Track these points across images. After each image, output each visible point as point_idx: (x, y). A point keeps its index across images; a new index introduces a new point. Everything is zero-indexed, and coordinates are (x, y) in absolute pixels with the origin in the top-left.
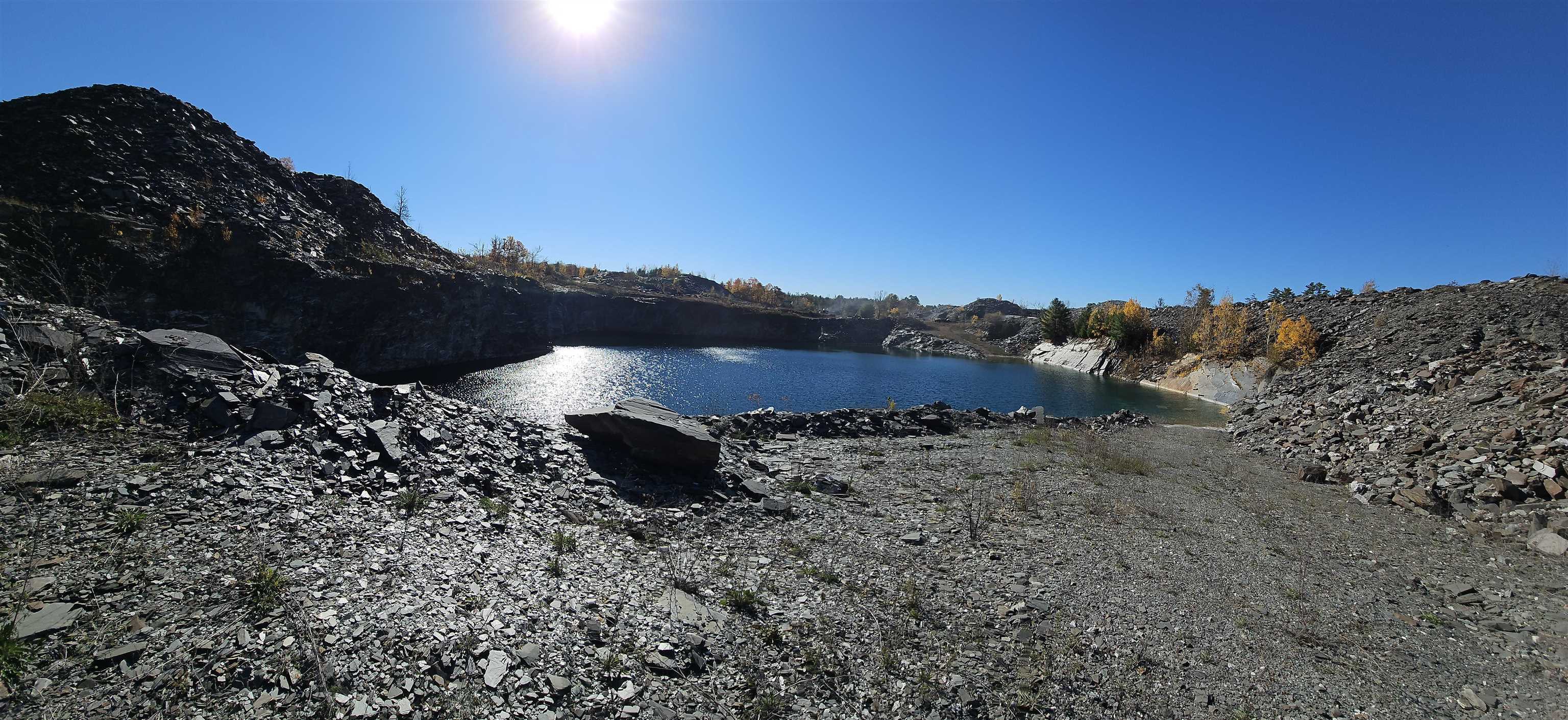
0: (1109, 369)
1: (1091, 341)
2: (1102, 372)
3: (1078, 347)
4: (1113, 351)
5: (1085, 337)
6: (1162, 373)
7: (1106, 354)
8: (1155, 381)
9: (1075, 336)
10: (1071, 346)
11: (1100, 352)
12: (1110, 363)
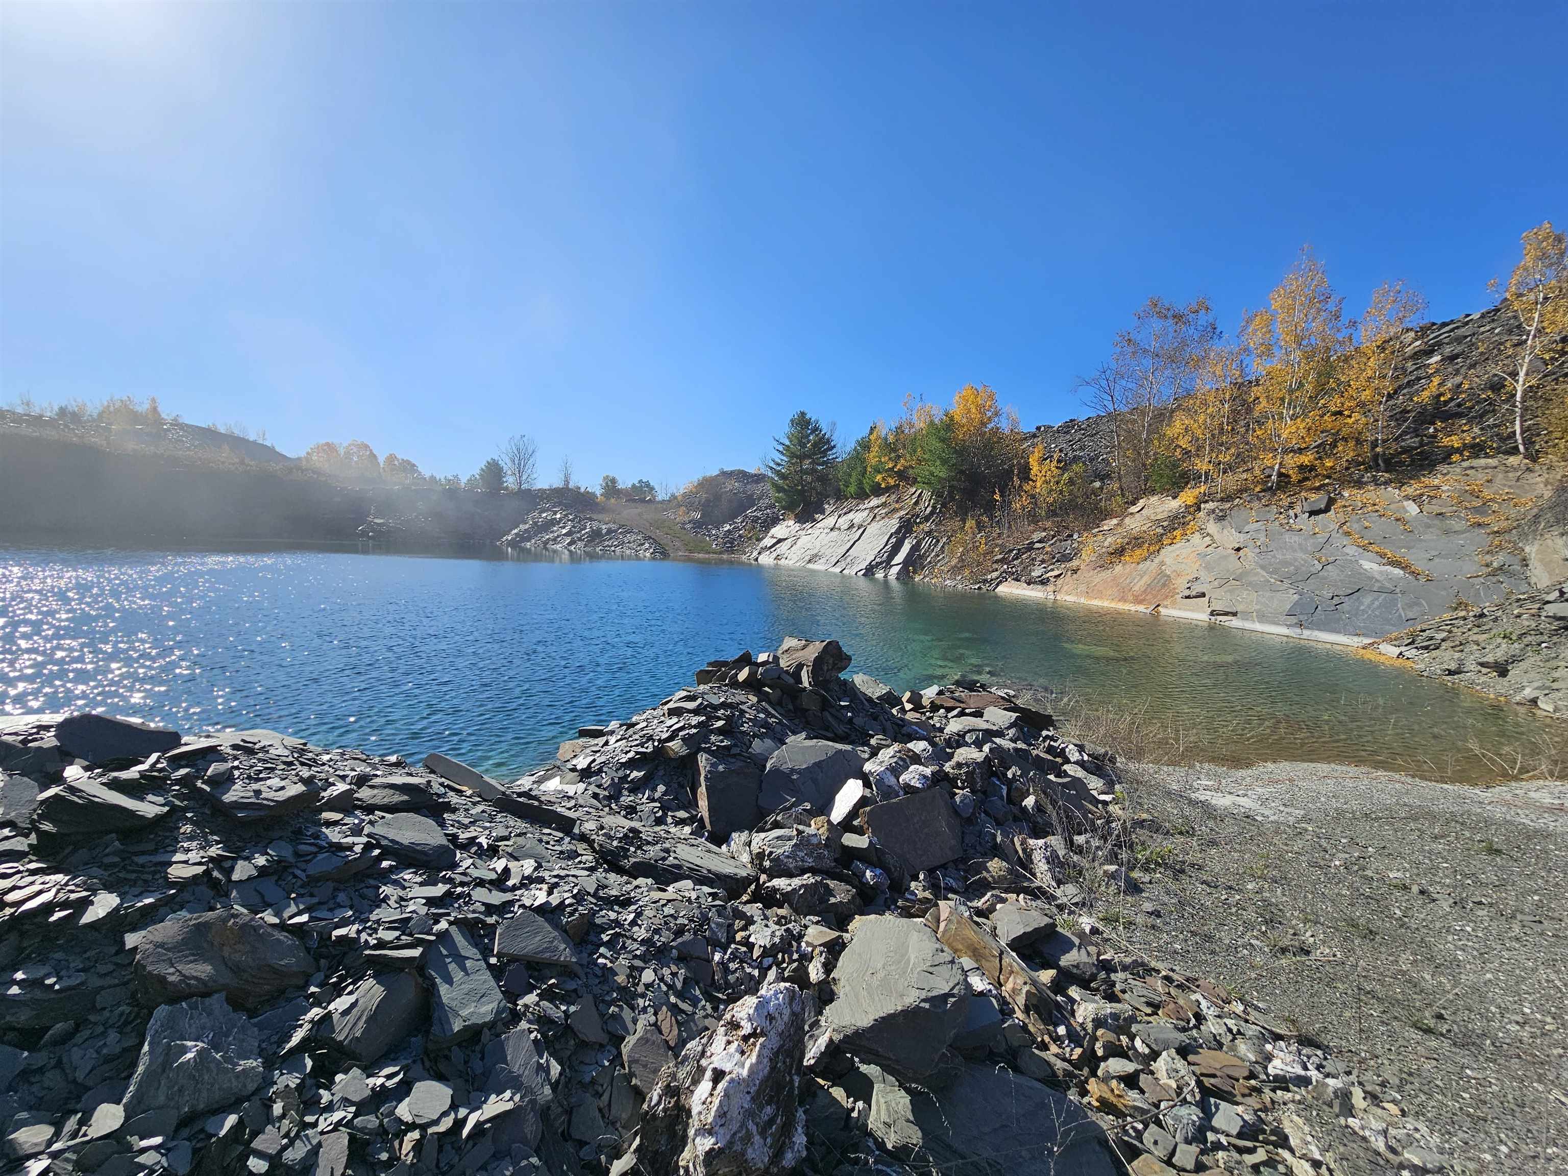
0: (913, 562)
1: (875, 502)
2: (895, 570)
3: (844, 522)
4: (927, 519)
5: (862, 496)
6: (1066, 558)
7: (906, 528)
8: (1044, 582)
9: (840, 497)
10: (830, 521)
11: (894, 524)
12: (915, 548)
